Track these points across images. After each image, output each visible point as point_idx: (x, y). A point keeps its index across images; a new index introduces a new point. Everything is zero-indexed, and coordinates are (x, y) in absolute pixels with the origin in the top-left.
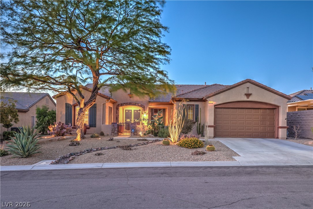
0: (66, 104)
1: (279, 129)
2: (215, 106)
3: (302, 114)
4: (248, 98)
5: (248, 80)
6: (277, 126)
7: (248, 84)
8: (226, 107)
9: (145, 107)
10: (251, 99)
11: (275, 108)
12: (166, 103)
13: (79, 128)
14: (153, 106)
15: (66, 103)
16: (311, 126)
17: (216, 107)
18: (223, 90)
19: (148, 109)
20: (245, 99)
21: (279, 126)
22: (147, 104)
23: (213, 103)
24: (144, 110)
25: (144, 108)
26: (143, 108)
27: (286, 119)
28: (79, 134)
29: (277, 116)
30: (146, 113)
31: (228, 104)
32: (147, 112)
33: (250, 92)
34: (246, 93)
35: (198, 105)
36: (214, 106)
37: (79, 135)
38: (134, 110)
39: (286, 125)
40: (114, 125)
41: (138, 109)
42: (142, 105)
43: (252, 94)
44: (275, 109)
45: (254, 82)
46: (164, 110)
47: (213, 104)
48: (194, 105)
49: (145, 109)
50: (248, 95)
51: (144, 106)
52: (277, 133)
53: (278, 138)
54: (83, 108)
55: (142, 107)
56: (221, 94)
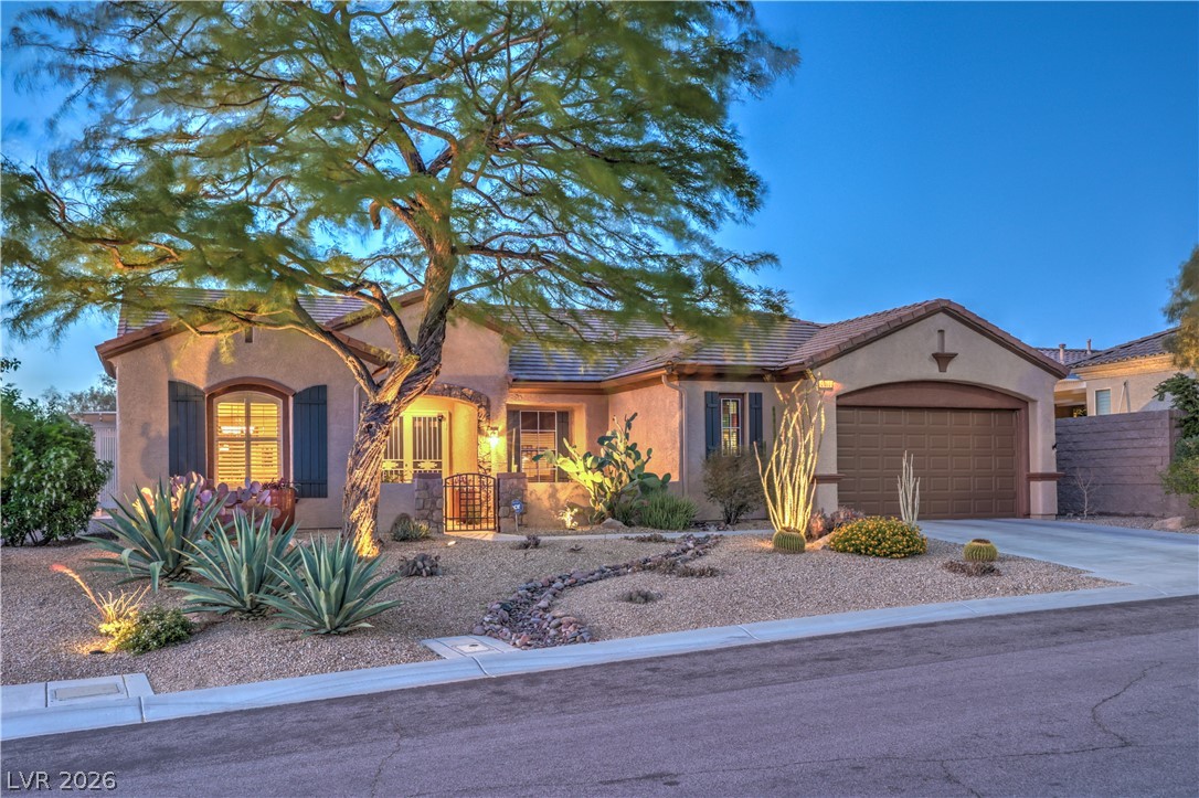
0: (172, 384)
1: (1032, 483)
2: (838, 397)
3: (1070, 429)
4: (942, 369)
5: (943, 305)
6: (1025, 473)
7: (942, 320)
8: (871, 403)
9: (494, 403)
10: (953, 372)
11: (1015, 407)
12: (584, 385)
13: (366, 499)
14: (524, 399)
15: (170, 382)
16: (1115, 470)
17: (845, 404)
18: (868, 338)
19: (503, 413)
20: (932, 371)
21: (1031, 471)
22: (502, 389)
23: (831, 389)
24: (488, 417)
25: (488, 407)
26: (482, 410)
27: (1054, 447)
28: (367, 524)
29: (1024, 436)
30: (497, 429)
31: (876, 393)
32: (501, 424)
33: (948, 349)
34: (937, 350)
35: (761, 394)
36: (835, 399)
37: (364, 530)
38: (414, 419)
39: (1054, 470)
40: (430, 482)
41: (433, 413)
42: (480, 395)
43: (956, 355)
44: (1013, 410)
45: (962, 312)
46: (565, 417)
47: (834, 392)
48: (743, 394)
49: (493, 410)
50: (942, 359)
51: (488, 401)
52: (1025, 497)
53: (1028, 515)
54: (393, 402)
55: (477, 402)
56: (859, 353)
